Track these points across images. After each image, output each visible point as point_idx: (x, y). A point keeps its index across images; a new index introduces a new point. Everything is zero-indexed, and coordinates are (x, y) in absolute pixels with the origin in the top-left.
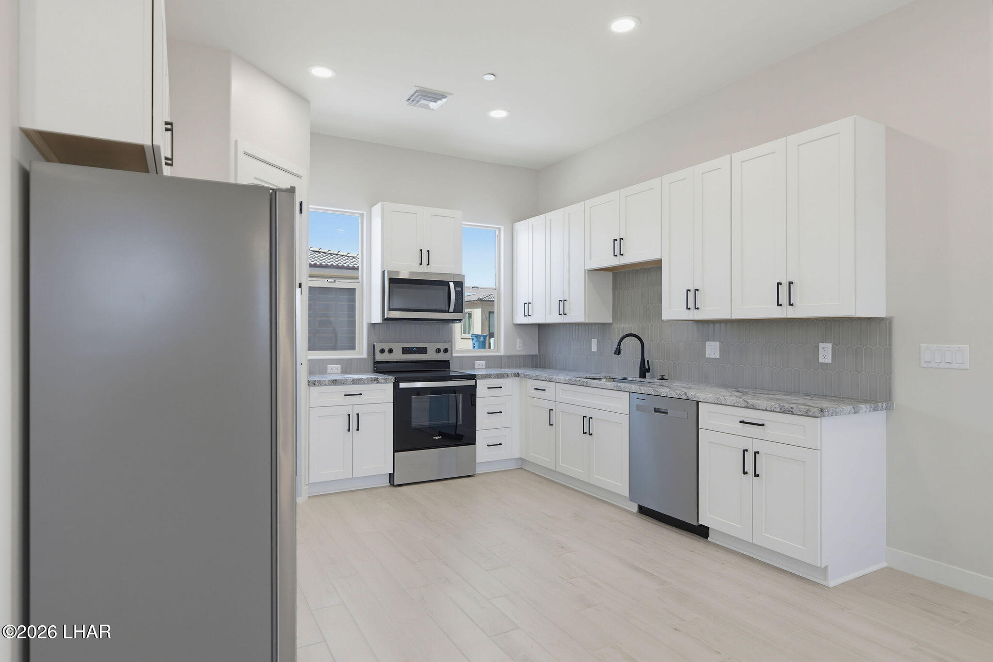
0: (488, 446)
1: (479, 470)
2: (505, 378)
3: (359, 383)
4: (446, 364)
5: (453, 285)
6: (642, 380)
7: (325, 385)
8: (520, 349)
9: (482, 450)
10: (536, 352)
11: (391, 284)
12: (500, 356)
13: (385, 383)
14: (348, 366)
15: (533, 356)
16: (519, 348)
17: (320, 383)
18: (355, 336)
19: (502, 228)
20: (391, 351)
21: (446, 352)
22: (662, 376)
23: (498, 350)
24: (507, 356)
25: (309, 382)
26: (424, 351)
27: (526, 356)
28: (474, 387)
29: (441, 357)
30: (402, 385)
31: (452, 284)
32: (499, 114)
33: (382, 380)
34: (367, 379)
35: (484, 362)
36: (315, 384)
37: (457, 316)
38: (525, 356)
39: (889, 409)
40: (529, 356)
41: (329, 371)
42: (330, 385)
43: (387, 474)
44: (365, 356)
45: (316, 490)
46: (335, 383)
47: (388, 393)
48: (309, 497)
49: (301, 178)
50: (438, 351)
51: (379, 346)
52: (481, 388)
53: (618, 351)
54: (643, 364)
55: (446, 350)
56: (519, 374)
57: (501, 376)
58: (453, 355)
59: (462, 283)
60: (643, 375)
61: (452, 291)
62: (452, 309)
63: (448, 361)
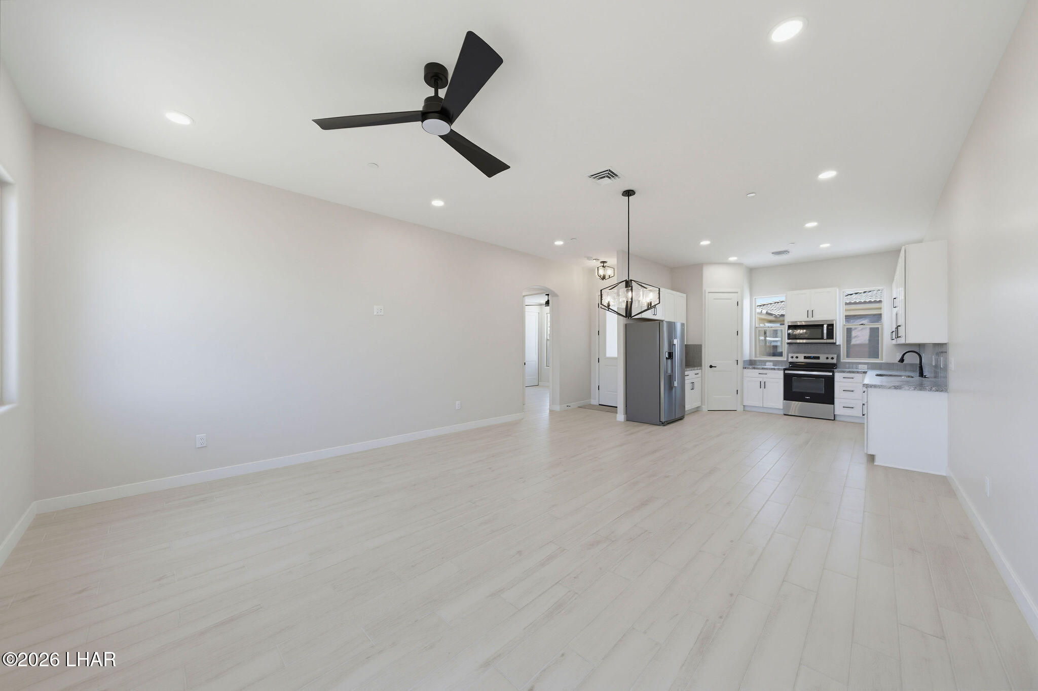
0: (844, 407)
1: (837, 418)
3: (769, 370)
4: (832, 365)
5: (826, 326)
7: (751, 369)
9: (837, 407)
11: (789, 327)
12: (880, 363)
13: (778, 370)
14: (776, 363)
17: (749, 368)
20: (797, 357)
22: (926, 376)
23: (881, 360)
24: (886, 363)
25: (743, 367)
26: (818, 358)
29: (829, 361)
30: (787, 372)
33: (773, 369)
36: (746, 368)
37: (831, 341)
39: (947, 393)
43: (783, 409)
44: (786, 359)
45: (747, 409)
46: (754, 368)
47: (781, 374)
48: (744, 410)
49: (737, 293)
50: (827, 358)
51: (790, 355)
52: (838, 377)
53: (901, 361)
54: (921, 368)
55: (832, 358)
56: (866, 372)
57: (852, 372)
58: (842, 361)
59: (833, 324)
60: (921, 375)
61: (825, 329)
62: (825, 337)
63: (835, 364)
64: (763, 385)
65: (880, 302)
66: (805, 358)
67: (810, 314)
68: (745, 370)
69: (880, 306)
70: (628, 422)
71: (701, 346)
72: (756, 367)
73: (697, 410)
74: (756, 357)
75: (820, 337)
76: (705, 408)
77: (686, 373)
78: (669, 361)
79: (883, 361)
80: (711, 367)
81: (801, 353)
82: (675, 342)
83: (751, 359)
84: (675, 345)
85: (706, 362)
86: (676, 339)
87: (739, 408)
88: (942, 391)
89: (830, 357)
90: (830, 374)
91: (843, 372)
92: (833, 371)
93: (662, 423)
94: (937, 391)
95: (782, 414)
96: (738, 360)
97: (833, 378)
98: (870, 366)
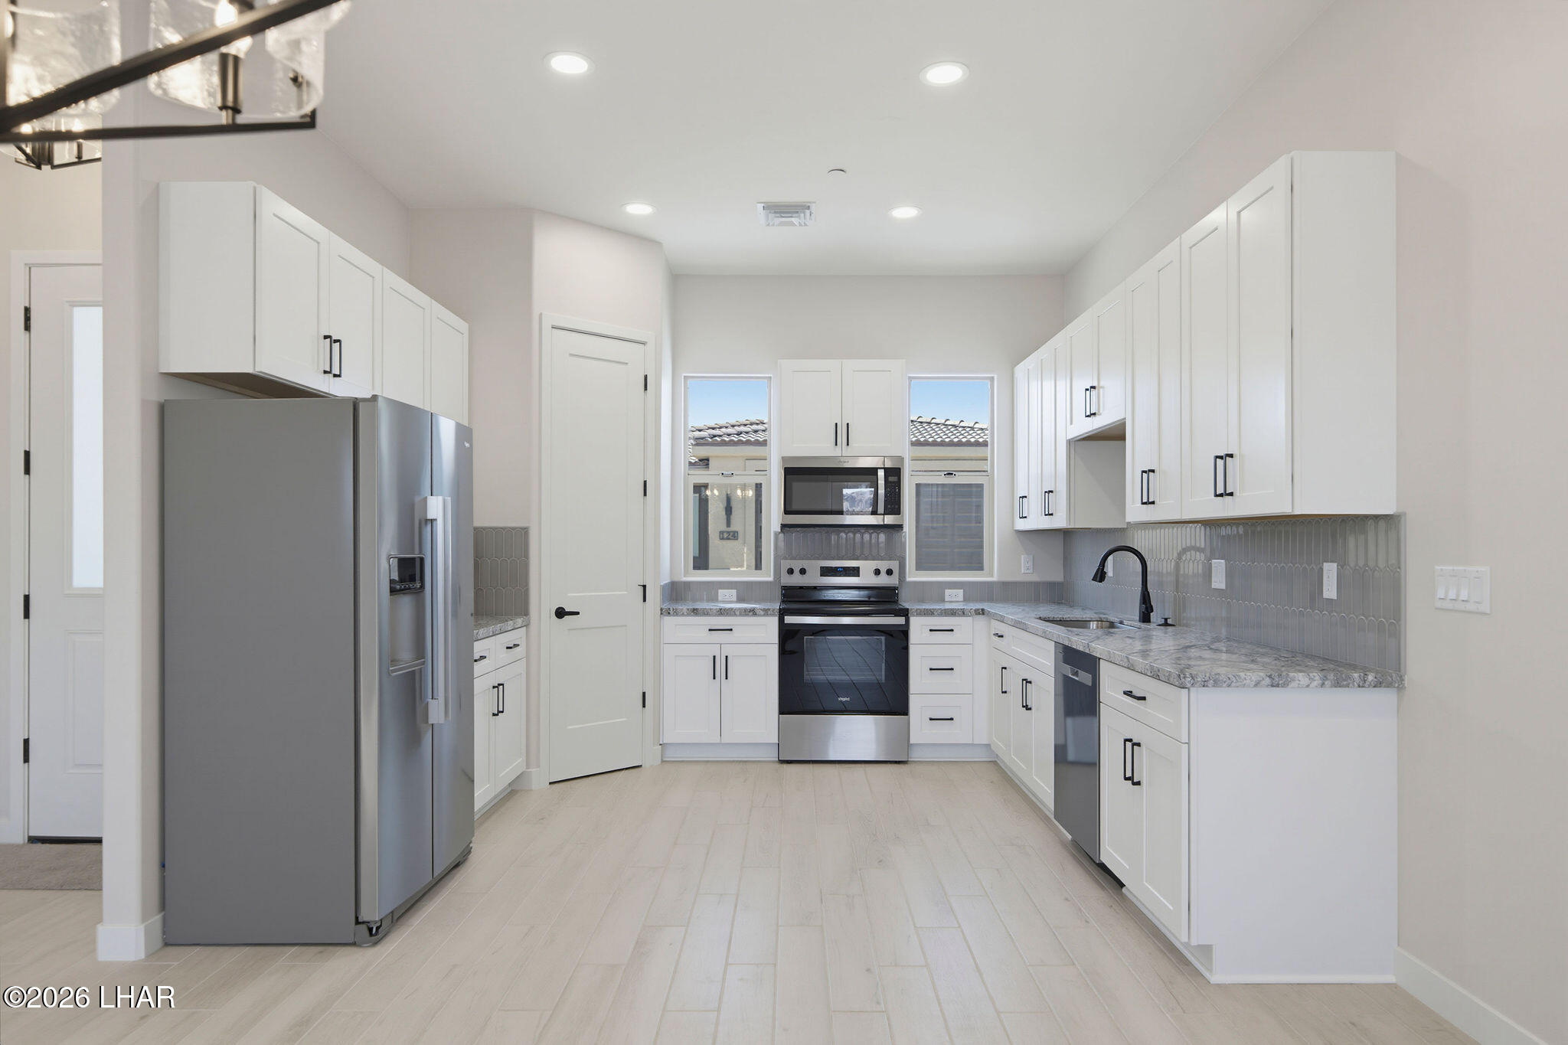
0: (931, 719)
1: (916, 755)
2: (959, 616)
3: (730, 615)
4: (891, 593)
5: (883, 474)
6: (1143, 625)
7: (683, 615)
8: (1028, 571)
9: (921, 724)
10: (1058, 577)
11: (788, 477)
12: (992, 583)
13: (764, 615)
14: (745, 592)
15: (1052, 585)
16: (1023, 569)
17: (676, 613)
18: (762, 550)
19: (996, 377)
20: (803, 571)
21: (892, 574)
22: (1166, 619)
23: (991, 575)
24: (1003, 583)
25: (661, 610)
26: (853, 572)
27: (1040, 583)
28: (906, 628)
29: (883, 580)
30: (789, 619)
31: (881, 473)
32: (905, 213)
33: (761, 612)
34: (739, 609)
35: (961, 592)
36: (669, 613)
37: (893, 520)
38: (1036, 584)
40: (1044, 583)
41: (720, 598)
42: (691, 615)
43: (772, 744)
44: (771, 579)
45: (671, 755)
46: (695, 612)
47: (768, 630)
48: (663, 761)
49: (644, 343)
51: (786, 564)
52: (919, 629)
53: (1100, 576)
54: (1146, 598)
55: (889, 572)
56: (983, 610)
57: (953, 613)
58: (908, 579)
59: (900, 469)
60: (1145, 618)
61: (881, 482)
62: (881, 509)
63: (895, 588)
64: (720, 668)
66: (825, 572)
67: (842, 433)
68: (669, 621)
71: (524, 532)
72: (700, 606)
73: (512, 792)
74: (686, 574)
75: (869, 508)
76: (539, 781)
77: (479, 648)
78: (406, 602)
79: (995, 579)
80: (561, 613)
81: (812, 557)
82: (436, 507)
83: (676, 579)
84: (432, 521)
85: (543, 597)
86: (437, 495)
87: (650, 757)
88: (1389, 685)
89: (883, 566)
90: (901, 620)
91: (930, 613)
92: (905, 613)
93: (370, 930)
94: (1378, 684)
95: (773, 762)
96: (644, 587)
97: (903, 633)
98: (973, 592)
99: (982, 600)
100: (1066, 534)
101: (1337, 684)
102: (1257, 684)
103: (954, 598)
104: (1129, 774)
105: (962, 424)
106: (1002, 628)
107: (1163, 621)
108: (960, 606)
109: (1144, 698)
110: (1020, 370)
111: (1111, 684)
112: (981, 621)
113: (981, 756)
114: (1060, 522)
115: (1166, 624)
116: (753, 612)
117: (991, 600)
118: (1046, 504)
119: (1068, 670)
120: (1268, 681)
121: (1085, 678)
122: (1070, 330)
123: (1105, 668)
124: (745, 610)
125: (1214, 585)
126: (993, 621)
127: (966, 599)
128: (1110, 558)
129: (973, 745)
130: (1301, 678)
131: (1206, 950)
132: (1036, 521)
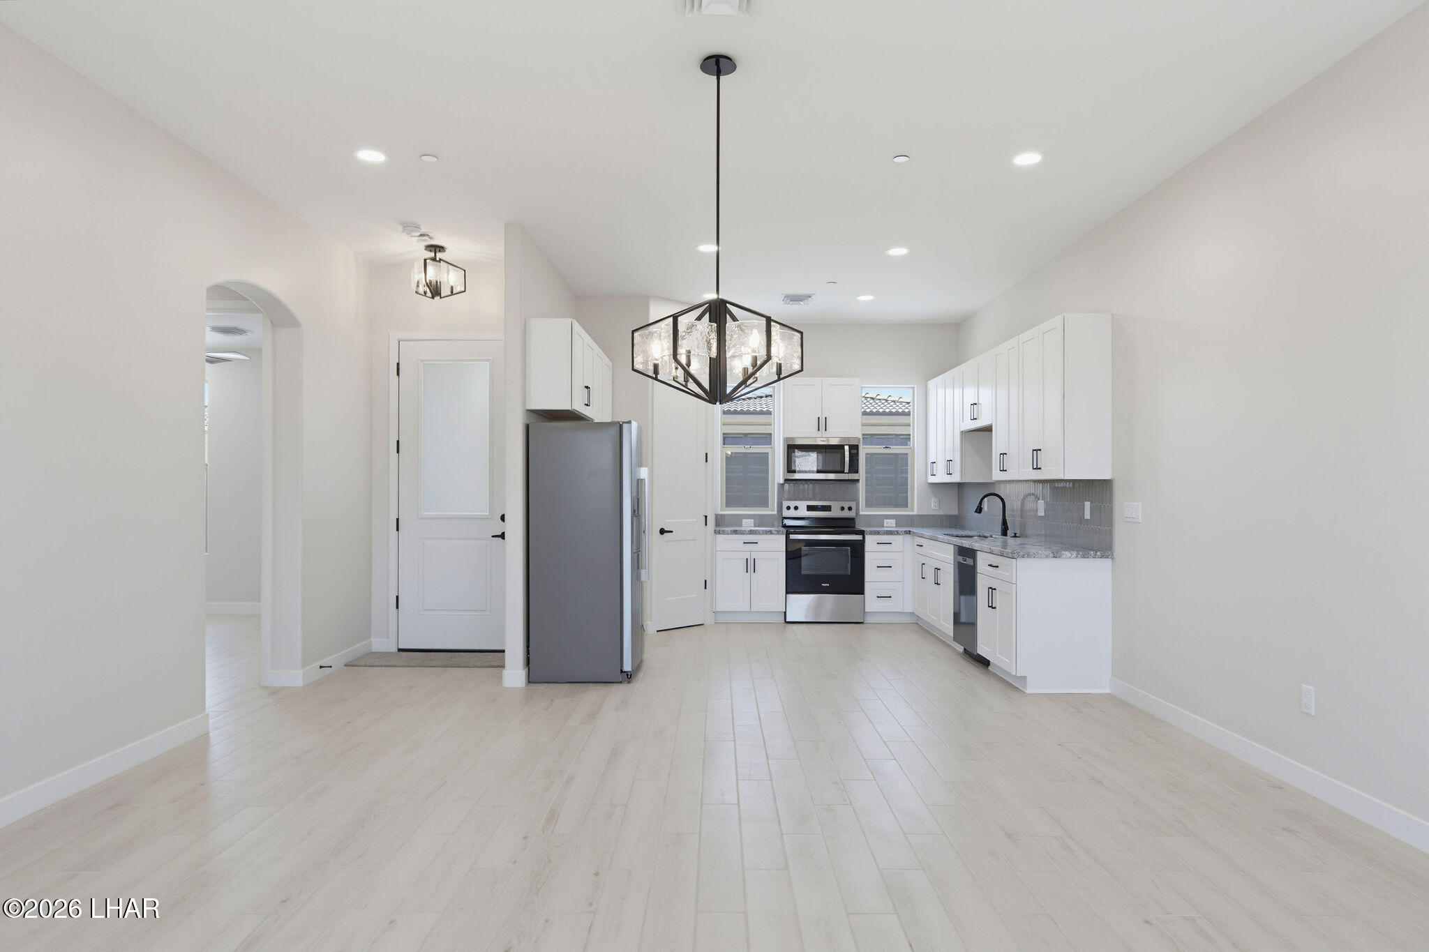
0: (878, 597)
1: (868, 619)
2: (895, 534)
3: (756, 534)
4: (851, 521)
6: (1004, 537)
7: (728, 534)
8: (935, 509)
9: (871, 600)
10: (955, 512)
11: (788, 449)
12: (914, 515)
13: (777, 534)
14: (760, 520)
15: (950, 517)
16: (933, 507)
17: (724, 533)
18: (768, 496)
19: (916, 382)
20: (796, 508)
22: (1015, 534)
23: (913, 510)
24: (920, 515)
25: (716, 530)
26: (828, 508)
27: (942, 515)
28: (862, 542)
29: (846, 514)
30: (793, 537)
31: (847, 448)
32: (866, 298)
33: (776, 532)
34: (762, 530)
35: (895, 520)
36: (721, 533)
37: (853, 476)
39: (1113, 558)
40: (945, 516)
41: (745, 524)
42: (731, 534)
43: (781, 612)
44: (776, 513)
45: (721, 618)
46: (735, 532)
47: (778, 543)
48: (715, 623)
50: (843, 509)
51: (785, 503)
52: (870, 543)
53: (979, 510)
54: (1004, 522)
55: (850, 509)
56: (910, 531)
57: (891, 533)
58: (861, 513)
59: (858, 445)
60: (1004, 533)
61: (847, 454)
62: (847, 470)
63: (853, 519)
64: (751, 566)
65: (908, 414)
66: (810, 508)
67: (822, 424)
68: (720, 537)
69: (906, 422)
70: (534, 687)
72: (738, 528)
74: (723, 509)
75: (839, 469)
76: (652, 628)
79: (915, 513)
80: (662, 532)
81: (801, 500)
82: (644, 473)
83: (720, 512)
84: (642, 479)
85: (653, 522)
86: (645, 467)
87: (708, 620)
88: (1107, 557)
89: (846, 505)
90: (859, 537)
91: (878, 533)
92: (862, 533)
93: (628, 675)
94: (1102, 557)
95: (781, 623)
96: (706, 517)
97: (861, 544)
98: (900, 520)
99: (907, 526)
100: (960, 486)
101: (1084, 557)
102: (1047, 557)
103: (890, 524)
104: (990, 605)
105: (878, 397)
106: (921, 541)
107: (1013, 535)
108: (893, 529)
109: (997, 567)
110: (931, 383)
111: (982, 562)
112: (908, 537)
113: (907, 620)
114: (956, 478)
115: (1015, 536)
116: (771, 532)
117: (913, 526)
118: (948, 467)
119: (960, 559)
120: (1052, 555)
121: (969, 562)
122: (962, 367)
123: (980, 556)
124: (766, 531)
125: (1039, 514)
126: (915, 537)
127: (897, 525)
128: (986, 499)
129: (903, 613)
130: (1067, 554)
131: (1024, 678)
132: (941, 478)
